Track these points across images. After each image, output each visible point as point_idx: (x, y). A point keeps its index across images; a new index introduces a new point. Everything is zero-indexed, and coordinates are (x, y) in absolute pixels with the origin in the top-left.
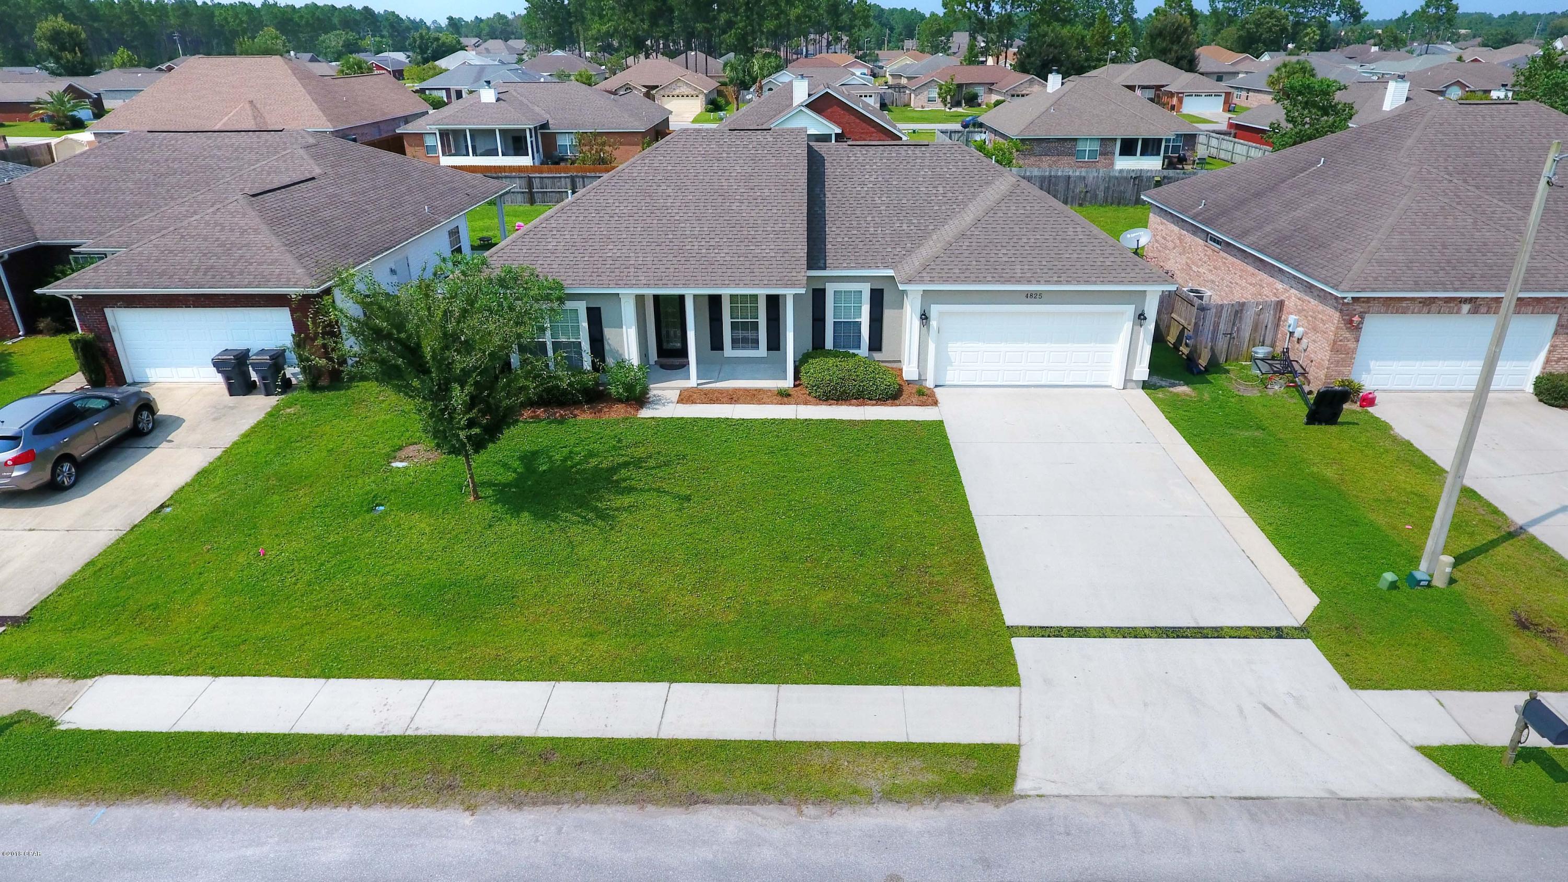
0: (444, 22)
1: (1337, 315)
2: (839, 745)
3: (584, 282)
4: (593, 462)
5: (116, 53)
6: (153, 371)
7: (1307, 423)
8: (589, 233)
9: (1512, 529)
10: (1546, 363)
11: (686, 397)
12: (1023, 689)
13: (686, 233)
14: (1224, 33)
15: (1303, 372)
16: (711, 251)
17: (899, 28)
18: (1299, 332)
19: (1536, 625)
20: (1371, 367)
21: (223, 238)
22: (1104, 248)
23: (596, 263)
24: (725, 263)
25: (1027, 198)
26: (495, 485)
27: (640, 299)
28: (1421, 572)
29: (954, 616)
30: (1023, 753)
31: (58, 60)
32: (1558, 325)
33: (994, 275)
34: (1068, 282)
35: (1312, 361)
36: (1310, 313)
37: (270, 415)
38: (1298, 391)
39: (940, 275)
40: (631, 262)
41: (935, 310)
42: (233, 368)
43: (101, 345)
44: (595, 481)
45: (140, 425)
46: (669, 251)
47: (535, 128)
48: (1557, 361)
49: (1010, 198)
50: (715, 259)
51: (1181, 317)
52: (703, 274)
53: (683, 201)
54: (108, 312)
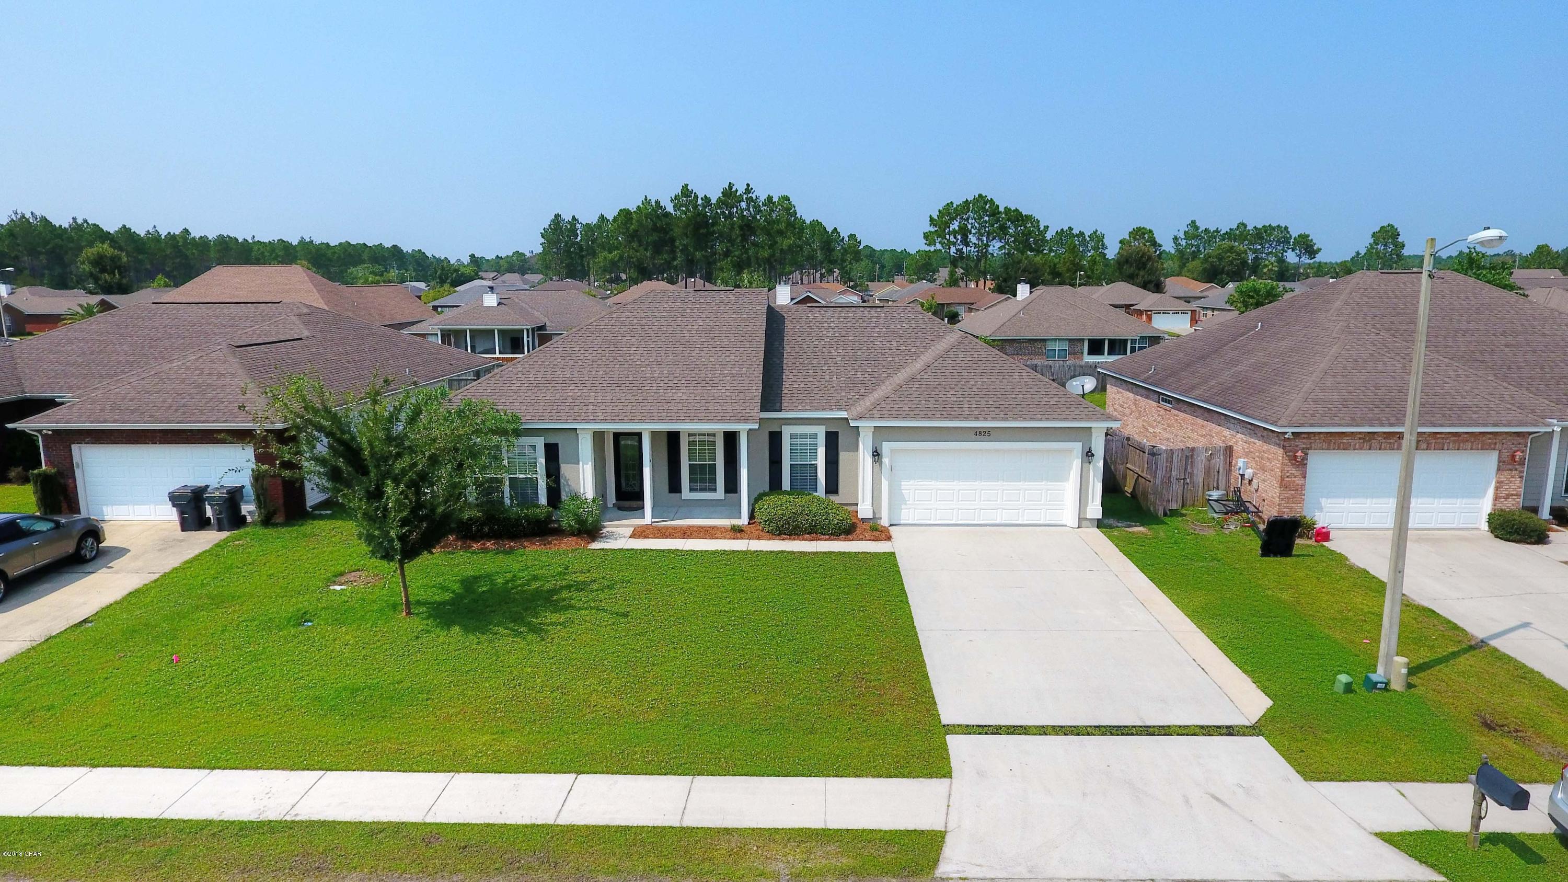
0: (466, 260)
1: (1280, 451)
2: (750, 831)
3: (543, 418)
4: (535, 585)
5: (154, 280)
6: (109, 508)
7: (1263, 555)
8: (553, 376)
9: (1473, 643)
10: (1496, 500)
11: (639, 533)
12: (954, 780)
13: (647, 375)
14: (1191, 265)
15: (1257, 511)
16: (669, 391)
17: (889, 265)
18: (1249, 473)
19: (1503, 726)
20: (1323, 504)
21: (200, 381)
22: (1049, 390)
23: (557, 401)
24: (681, 401)
25: (975, 347)
26: (429, 603)
27: (599, 436)
28: (1379, 675)
29: (888, 716)
30: (949, 839)
31: (96, 280)
32: (1499, 462)
33: (943, 413)
34: (1015, 419)
35: (1264, 500)
36: (1257, 454)
37: (218, 545)
38: (1253, 530)
39: (890, 413)
40: (591, 401)
41: (887, 447)
42: (189, 502)
43: (62, 481)
44: (534, 601)
45: (83, 552)
46: (628, 391)
47: (533, 329)
48: (1508, 496)
49: (958, 347)
50: (672, 398)
51: (1135, 466)
52: (660, 411)
53: (645, 349)
54: (75, 448)
